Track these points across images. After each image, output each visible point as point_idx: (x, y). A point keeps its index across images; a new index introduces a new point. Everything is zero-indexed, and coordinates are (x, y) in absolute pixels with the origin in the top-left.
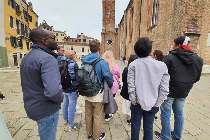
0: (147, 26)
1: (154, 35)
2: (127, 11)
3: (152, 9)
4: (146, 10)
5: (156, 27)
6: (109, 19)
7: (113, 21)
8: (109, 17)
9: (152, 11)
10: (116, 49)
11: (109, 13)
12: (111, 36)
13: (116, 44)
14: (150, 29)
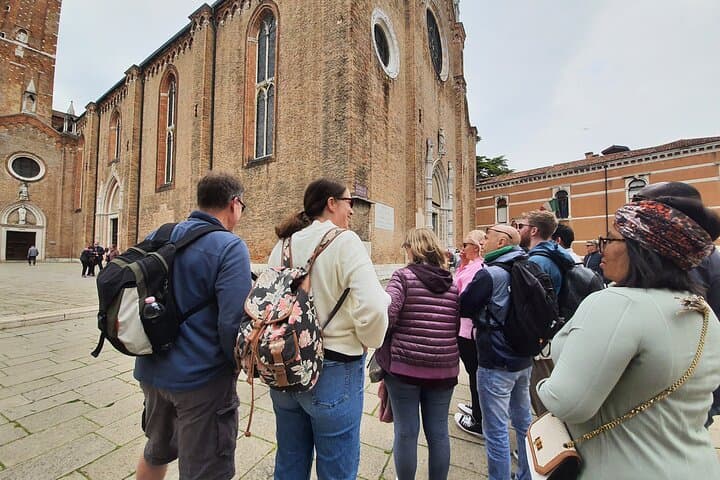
0: (240, 153)
1: (267, 186)
2: (143, 71)
3: (253, 110)
4: (234, 104)
5: (272, 165)
6: (19, 59)
7: (44, 78)
8: (20, 53)
9: (253, 115)
10: (68, 206)
11: (22, 37)
12: (32, 138)
13: (69, 183)
14: (253, 164)
